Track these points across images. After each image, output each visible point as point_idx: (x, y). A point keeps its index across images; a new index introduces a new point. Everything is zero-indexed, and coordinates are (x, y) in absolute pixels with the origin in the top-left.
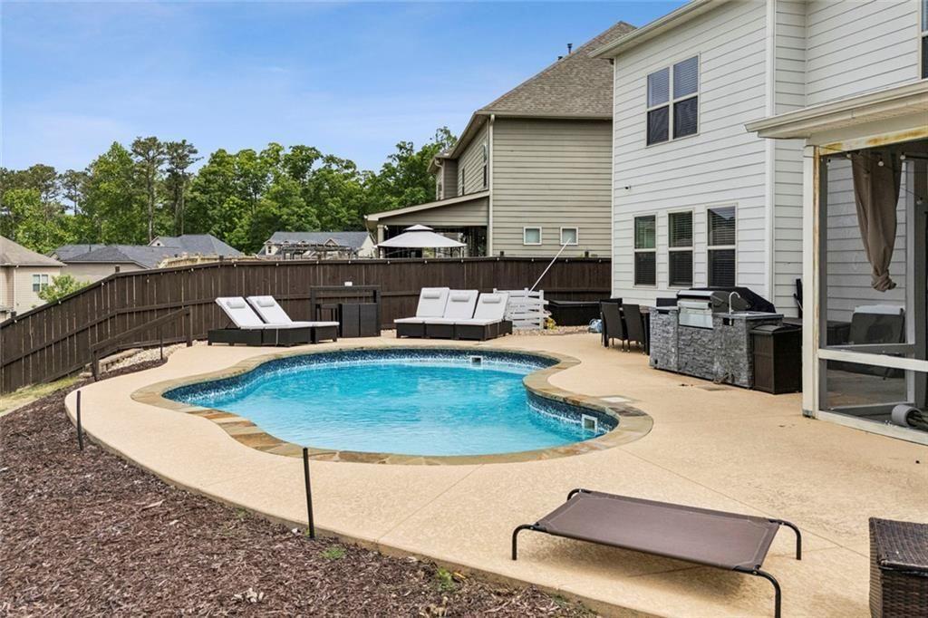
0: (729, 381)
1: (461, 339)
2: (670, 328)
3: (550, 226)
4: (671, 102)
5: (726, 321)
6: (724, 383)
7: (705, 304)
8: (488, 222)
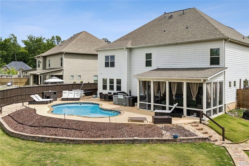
0: (126, 105)
1: (75, 101)
2: (117, 99)
3: (76, 75)
4: (110, 61)
5: (125, 98)
6: (125, 106)
7: (122, 95)
8: (63, 74)
